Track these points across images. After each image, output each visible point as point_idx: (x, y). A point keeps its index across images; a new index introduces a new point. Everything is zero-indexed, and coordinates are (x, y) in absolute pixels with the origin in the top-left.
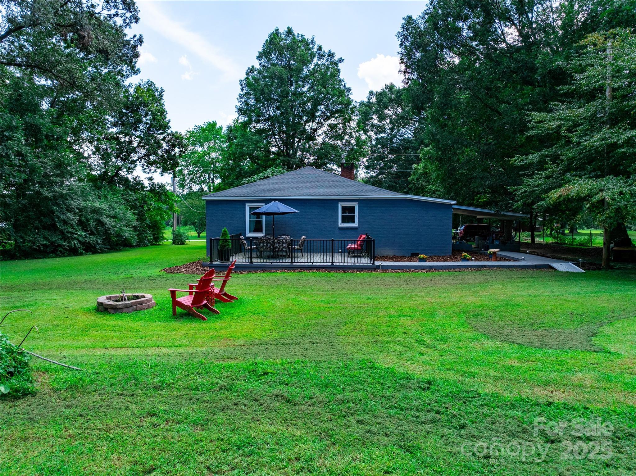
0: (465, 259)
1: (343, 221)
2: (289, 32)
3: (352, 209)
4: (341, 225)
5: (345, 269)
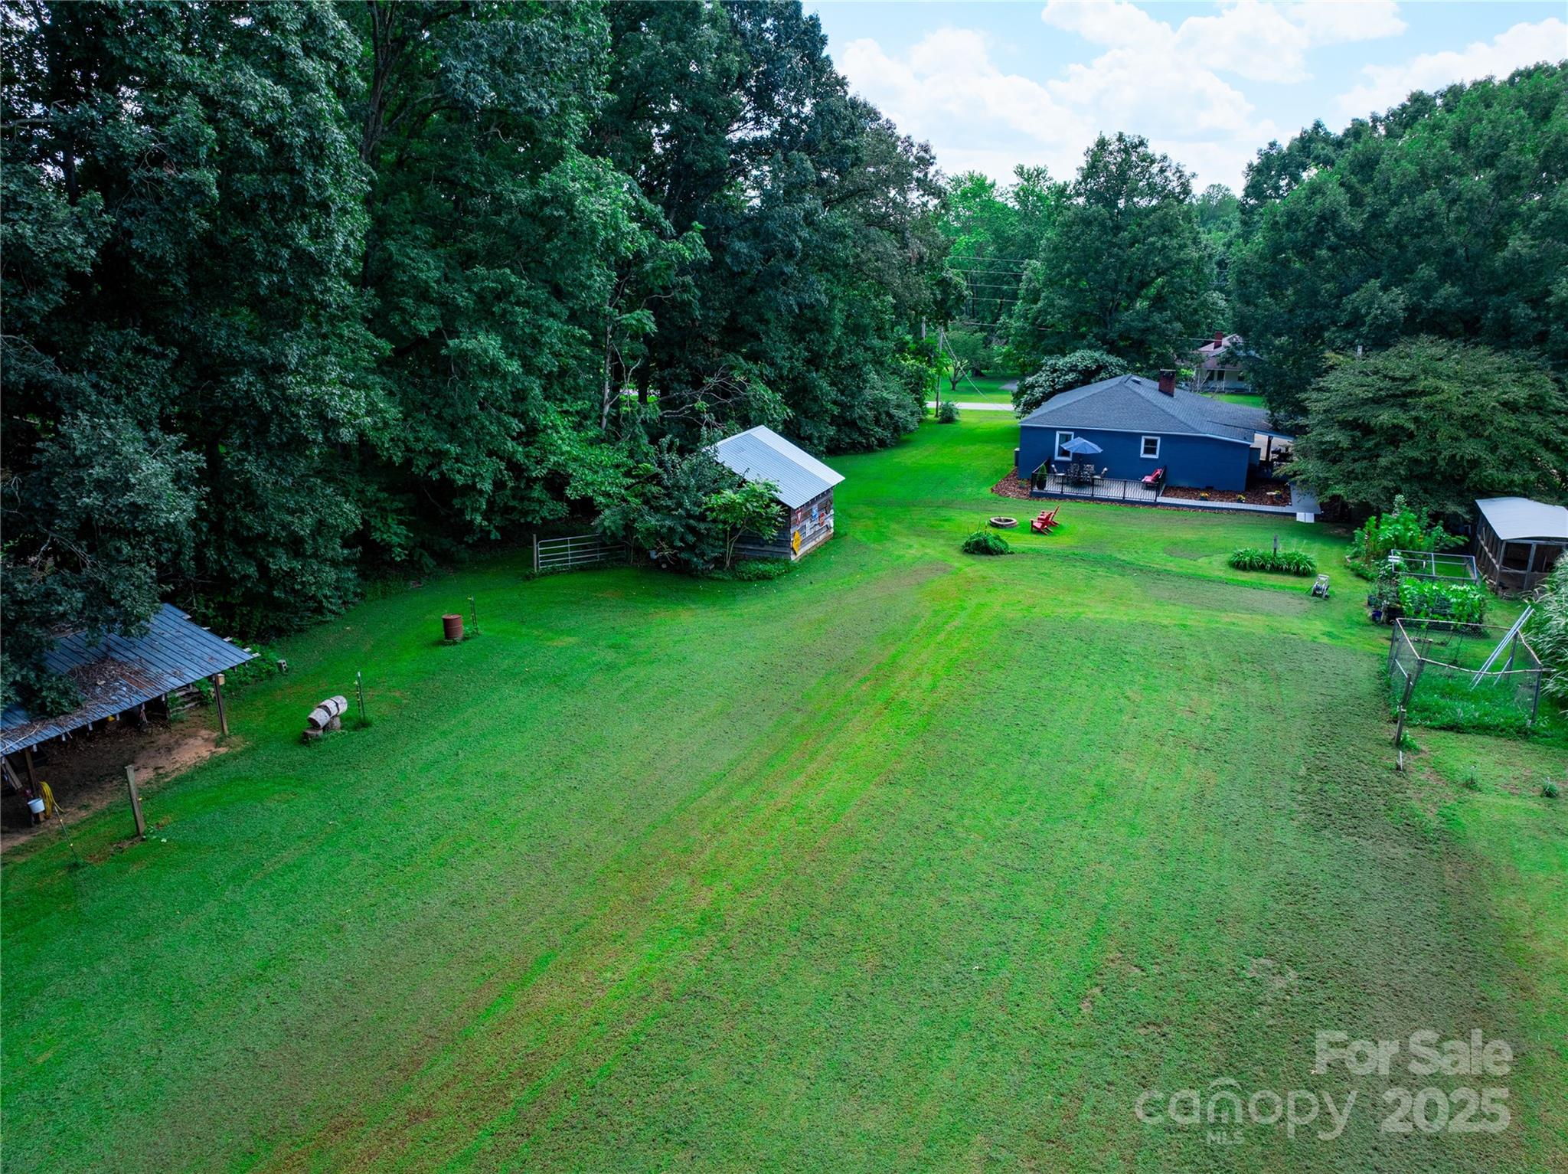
0: (1239, 501)
1: (1146, 452)
2: (1120, 138)
3: (1154, 442)
4: (1143, 455)
5: (1133, 503)
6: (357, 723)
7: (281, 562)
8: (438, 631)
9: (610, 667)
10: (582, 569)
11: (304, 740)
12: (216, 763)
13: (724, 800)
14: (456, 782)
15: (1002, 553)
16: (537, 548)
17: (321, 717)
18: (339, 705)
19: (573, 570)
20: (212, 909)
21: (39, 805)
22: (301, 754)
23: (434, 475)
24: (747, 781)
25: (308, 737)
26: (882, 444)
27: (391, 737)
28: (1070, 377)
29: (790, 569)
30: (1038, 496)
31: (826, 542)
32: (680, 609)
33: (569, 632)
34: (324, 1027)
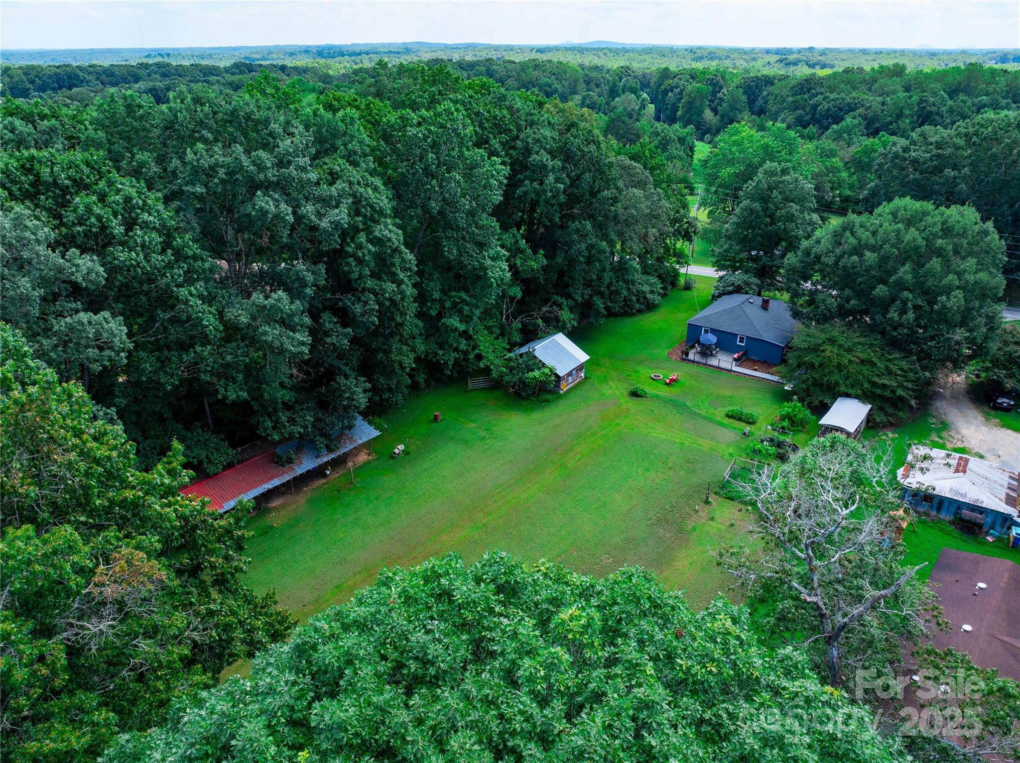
3: (743, 339)
4: (738, 343)
5: (722, 370)
6: (406, 453)
7: (386, 396)
8: (432, 417)
9: (483, 438)
10: (485, 389)
11: (392, 457)
12: (369, 462)
13: (500, 492)
14: (431, 477)
15: (642, 396)
16: (470, 381)
17: (396, 451)
18: (401, 447)
19: (482, 389)
20: (371, 506)
21: (328, 472)
22: (391, 462)
23: (434, 360)
24: (508, 487)
25: (393, 456)
26: (640, 311)
27: (415, 459)
28: (730, 289)
29: (559, 397)
30: (684, 360)
31: (580, 382)
32: (513, 413)
33: (474, 421)
34: (397, 538)
